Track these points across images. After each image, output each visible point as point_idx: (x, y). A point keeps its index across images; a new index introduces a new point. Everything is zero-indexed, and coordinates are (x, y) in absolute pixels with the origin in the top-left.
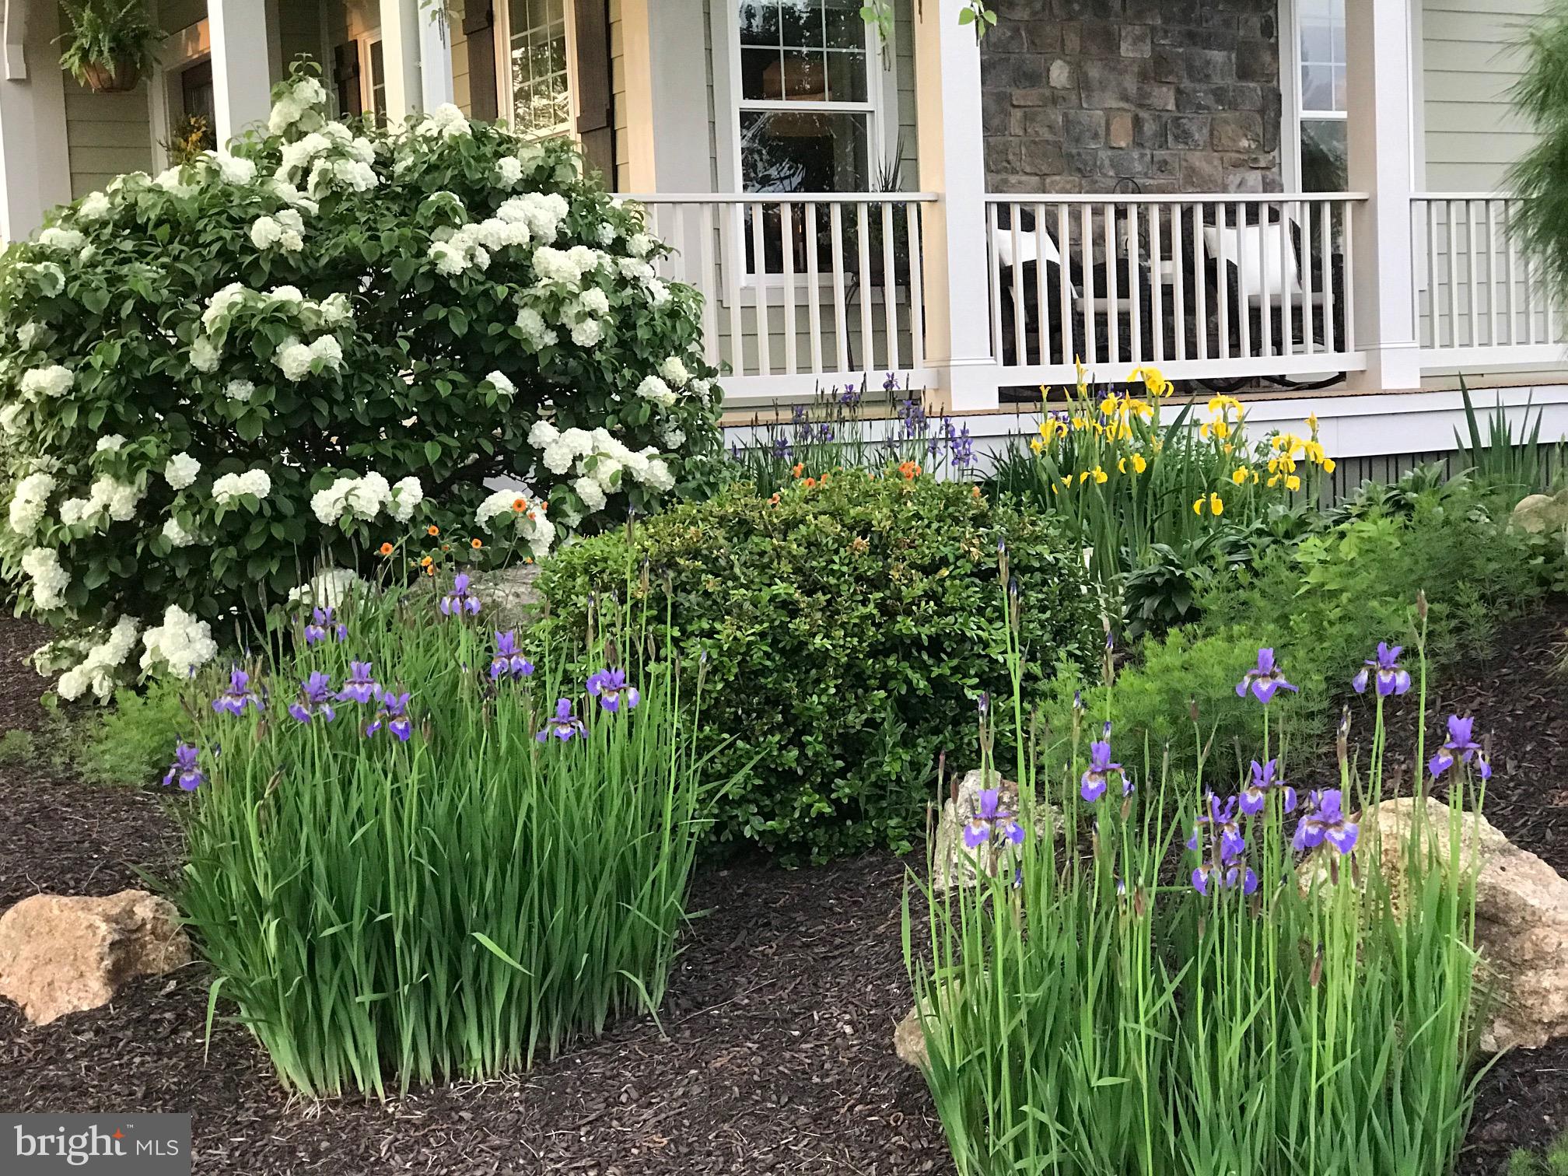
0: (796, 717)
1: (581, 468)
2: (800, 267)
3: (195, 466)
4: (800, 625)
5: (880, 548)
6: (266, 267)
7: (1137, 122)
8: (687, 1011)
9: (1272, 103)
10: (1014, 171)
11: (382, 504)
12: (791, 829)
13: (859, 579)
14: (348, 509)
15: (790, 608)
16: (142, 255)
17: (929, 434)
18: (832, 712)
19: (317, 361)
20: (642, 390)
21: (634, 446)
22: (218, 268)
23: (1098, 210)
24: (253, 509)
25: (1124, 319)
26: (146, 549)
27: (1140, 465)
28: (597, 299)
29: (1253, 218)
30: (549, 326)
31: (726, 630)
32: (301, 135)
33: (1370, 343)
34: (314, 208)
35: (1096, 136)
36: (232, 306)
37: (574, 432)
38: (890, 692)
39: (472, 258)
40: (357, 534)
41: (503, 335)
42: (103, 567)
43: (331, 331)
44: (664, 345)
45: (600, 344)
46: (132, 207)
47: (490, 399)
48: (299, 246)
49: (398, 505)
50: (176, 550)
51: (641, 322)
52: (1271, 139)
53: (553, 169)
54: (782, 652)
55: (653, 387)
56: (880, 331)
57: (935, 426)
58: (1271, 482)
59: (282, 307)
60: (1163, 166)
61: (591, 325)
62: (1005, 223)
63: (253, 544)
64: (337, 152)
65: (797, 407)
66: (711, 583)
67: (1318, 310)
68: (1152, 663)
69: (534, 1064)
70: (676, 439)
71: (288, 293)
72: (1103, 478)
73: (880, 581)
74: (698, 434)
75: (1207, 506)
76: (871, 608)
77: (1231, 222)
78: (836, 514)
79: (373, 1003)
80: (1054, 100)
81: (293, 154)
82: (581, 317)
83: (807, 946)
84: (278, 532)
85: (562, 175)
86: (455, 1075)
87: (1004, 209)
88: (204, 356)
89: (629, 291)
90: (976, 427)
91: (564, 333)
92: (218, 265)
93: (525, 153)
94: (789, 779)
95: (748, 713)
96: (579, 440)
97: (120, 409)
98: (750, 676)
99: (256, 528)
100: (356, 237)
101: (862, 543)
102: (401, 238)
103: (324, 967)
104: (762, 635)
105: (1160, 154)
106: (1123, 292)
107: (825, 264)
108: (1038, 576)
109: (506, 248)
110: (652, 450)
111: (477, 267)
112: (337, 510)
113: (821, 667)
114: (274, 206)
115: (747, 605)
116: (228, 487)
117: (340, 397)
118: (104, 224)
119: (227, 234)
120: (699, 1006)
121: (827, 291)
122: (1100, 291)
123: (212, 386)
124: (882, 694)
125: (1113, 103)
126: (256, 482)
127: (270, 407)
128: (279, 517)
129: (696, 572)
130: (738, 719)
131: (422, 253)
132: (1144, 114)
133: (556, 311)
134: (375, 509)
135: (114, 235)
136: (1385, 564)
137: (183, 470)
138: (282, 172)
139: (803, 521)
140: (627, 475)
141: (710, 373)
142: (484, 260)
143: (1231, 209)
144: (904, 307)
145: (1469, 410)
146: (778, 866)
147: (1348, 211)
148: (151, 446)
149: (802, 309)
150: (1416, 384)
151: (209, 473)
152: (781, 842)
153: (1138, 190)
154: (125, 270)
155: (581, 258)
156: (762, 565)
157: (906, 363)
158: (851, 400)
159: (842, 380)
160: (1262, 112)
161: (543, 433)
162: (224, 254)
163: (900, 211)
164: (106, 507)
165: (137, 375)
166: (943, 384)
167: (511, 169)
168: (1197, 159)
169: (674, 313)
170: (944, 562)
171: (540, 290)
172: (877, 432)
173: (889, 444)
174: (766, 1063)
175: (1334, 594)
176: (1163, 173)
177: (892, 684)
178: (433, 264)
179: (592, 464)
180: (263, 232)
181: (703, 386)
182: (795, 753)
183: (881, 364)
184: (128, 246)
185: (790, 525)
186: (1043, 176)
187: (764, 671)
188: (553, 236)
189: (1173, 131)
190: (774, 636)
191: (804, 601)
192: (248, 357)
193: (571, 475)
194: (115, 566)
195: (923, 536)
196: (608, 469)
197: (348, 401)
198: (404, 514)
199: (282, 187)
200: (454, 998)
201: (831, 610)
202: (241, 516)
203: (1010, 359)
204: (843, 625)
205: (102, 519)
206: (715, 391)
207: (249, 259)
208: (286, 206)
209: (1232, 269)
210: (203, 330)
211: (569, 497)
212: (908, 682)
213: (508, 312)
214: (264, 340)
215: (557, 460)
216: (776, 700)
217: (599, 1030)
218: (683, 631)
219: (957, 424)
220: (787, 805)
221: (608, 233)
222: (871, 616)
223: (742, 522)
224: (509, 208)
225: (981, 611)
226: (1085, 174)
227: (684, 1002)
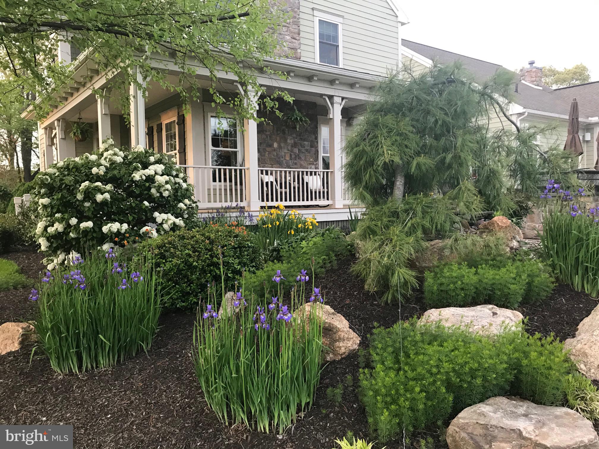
0: (190, 280)
1: (164, 222)
2: (220, 181)
3: (76, 220)
4: (191, 260)
5: (212, 242)
6: (95, 178)
7: (291, 155)
8: (156, 350)
9: (317, 152)
10: (266, 164)
11: (118, 229)
12: (188, 305)
13: (206, 249)
14: (110, 230)
15: (189, 255)
16: (68, 175)
17: (245, 215)
18: (198, 279)
19: (103, 199)
20: (179, 206)
21: (176, 217)
22: (85, 178)
23: (281, 172)
24: (88, 230)
25: (286, 193)
26: (66, 238)
27: (278, 223)
28: (168, 187)
29: (311, 174)
30: (158, 192)
31: (175, 261)
32: (108, 150)
33: (333, 199)
34: (108, 165)
35: (282, 157)
36: (85, 186)
37: (163, 214)
38: (211, 275)
39: (141, 177)
40: (112, 235)
41: (148, 194)
42: (57, 242)
43: (108, 192)
44: (184, 196)
45: (169, 196)
46: (68, 165)
47: (144, 207)
48: (103, 174)
49: (121, 229)
50: (72, 238)
51: (179, 192)
52: (317, 159)
53: (162, 159)
54: (187, 265)
55: (181, 205)
56: (236, 194)
57: (246, 214)
58: (306, 227)
59: (97, 186)
60: (296, 164)
61: (167, 192)
62: (262, 173)
63: (89, 237)
64: (115, 154)
65: (217, 209)
66: (172, 250)
67: (324, 192)
68: (265, 269)
69: (117, 364)
70: (186, 216)
71: (99, 184)
72: (270, 226)
73: (211, 250)
74: (191, 215)
75: (290, 233)
76: (208, 256)
77: (307, 175)
78: (203, 235)
79: (76, 351)
80: (275, 150)
81: (105, 154)
82: (165, 190)
83: (187, 333)
84: (95, 235)
85: (164, 160)
86: (97, 367)
87: (262, 171)
88: (80, 197)
89: (177, 185)
90: (254, 214)
91: (161, 193)
92: (85, 177)
93: (155, 156)
94: (188, 294)
95: (179, 279)
96: (164, 216)
97: (60, 208)
98: (179, 271)
99: (90, 234)
100: (116, 172)
101: (207, 241)
102: (125, 173)
103: (64, 343)
104: (183, 262)
105: (295, 161)
106: (286, 188)
107: (231, 181)
108: (247, 248)
109: (149, 175)
110: (180, 218)
111: (142, 179)
112: (107, 230)
113: (196, 269)
114: (99, 165)
115: (180, 255)
116: (83, 225)
117: (110, 206)
118: (62, 168)
119: (87, 171)
120: (159, 348)
121: (225, 186)
122: (281, 188)
123: (81, 203)
124: (209, 275)
125: (286, 151)
126: (89, 224)
127: (94, 208)
128: (95, 231)
129: (170, 248)
130: (177, 280)
131: (130, 176)
132: (292, 154)
133: (159, 189)
134: (116, 230)
135: (64, 171)
136: (317, 247)
137: (74, 221)
138: (103, 158)
139: (196, 237)
140: (174, 223)
141: (196, 202)
142: (144, 178)
143: (307, 172)
144: (241, 190)
145: (350, 212)
146: (186, 313)
147: (329, 173)
148: (66, 216)
149: (220, 189)
150: (342, 207)
151: (79, 222)
152: (186, 308)
153: (290, 168)
154: (64, 178)
155: (166, 178)
156: (185, 246)
157: (241, 201)
158: (228, 208)
159: (228, 204)
160: (315, 154)
161: (156, 214)
162: (86, 175)
163: (241, 170)
164: (57, 229)
165: (64, 200)
166: (249, 206)
167: (152, 159)
168: (302, 162)
169: (187, 190)
170: (226, 246)
171: (156, 184)
172: (234, 215)
173: (237, 217)
174: (169, 364)
175: (308, 254)
176: (295, 165)
177: (212, 273)
178: (132, 178)
179: (167, 221)
180: (95, 170)
181: (194, 205)
182: (189, 288)
183: (236, 201)
184: (66, 173)
185: (193, 237)
186: (272, 165)
187: (183, 270)
188: (161, 173)
189: (298, 157)
190: (186, 262)
191: (193, 254)
192: (89, 197)
193: (162, 224)
194: (60, 242)
195: (221, 240)
196: (170, 222)
197: (112, 208)
198: (123, 231)
199: (102, 161)
200: (96, 350)
201: (199, 256)
202: (86, 232)
203: (263, 201)
204: (201, 260)
205: (56, 231)
206: (197, 206)
207: (91, 176)
208: (102, 165)
209: (307, 183)
210: (79, 191)
211: (161, 228)
212: (215, 272)
213: (149, 189)
214: (92, 193)
215: (159, 220)
216: (186, 276)
217: (134, 355)
218: (166, 261)
219: (250, 213)
220: (188, 299)
221: (174, 173)
222: (208, 258)
223: (183, 236)
224: (151, 167)
225: (233, 256)
226: (280, 165)
227: (155, 348)
